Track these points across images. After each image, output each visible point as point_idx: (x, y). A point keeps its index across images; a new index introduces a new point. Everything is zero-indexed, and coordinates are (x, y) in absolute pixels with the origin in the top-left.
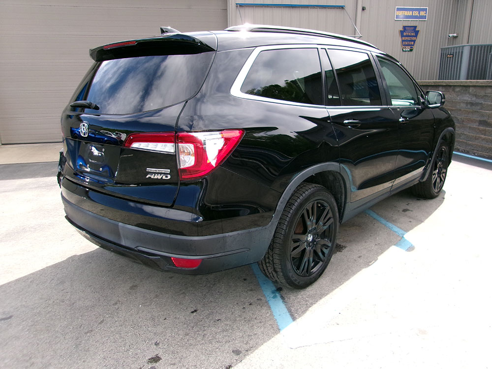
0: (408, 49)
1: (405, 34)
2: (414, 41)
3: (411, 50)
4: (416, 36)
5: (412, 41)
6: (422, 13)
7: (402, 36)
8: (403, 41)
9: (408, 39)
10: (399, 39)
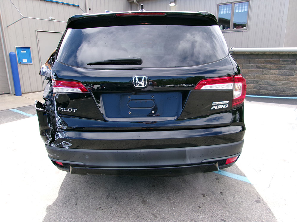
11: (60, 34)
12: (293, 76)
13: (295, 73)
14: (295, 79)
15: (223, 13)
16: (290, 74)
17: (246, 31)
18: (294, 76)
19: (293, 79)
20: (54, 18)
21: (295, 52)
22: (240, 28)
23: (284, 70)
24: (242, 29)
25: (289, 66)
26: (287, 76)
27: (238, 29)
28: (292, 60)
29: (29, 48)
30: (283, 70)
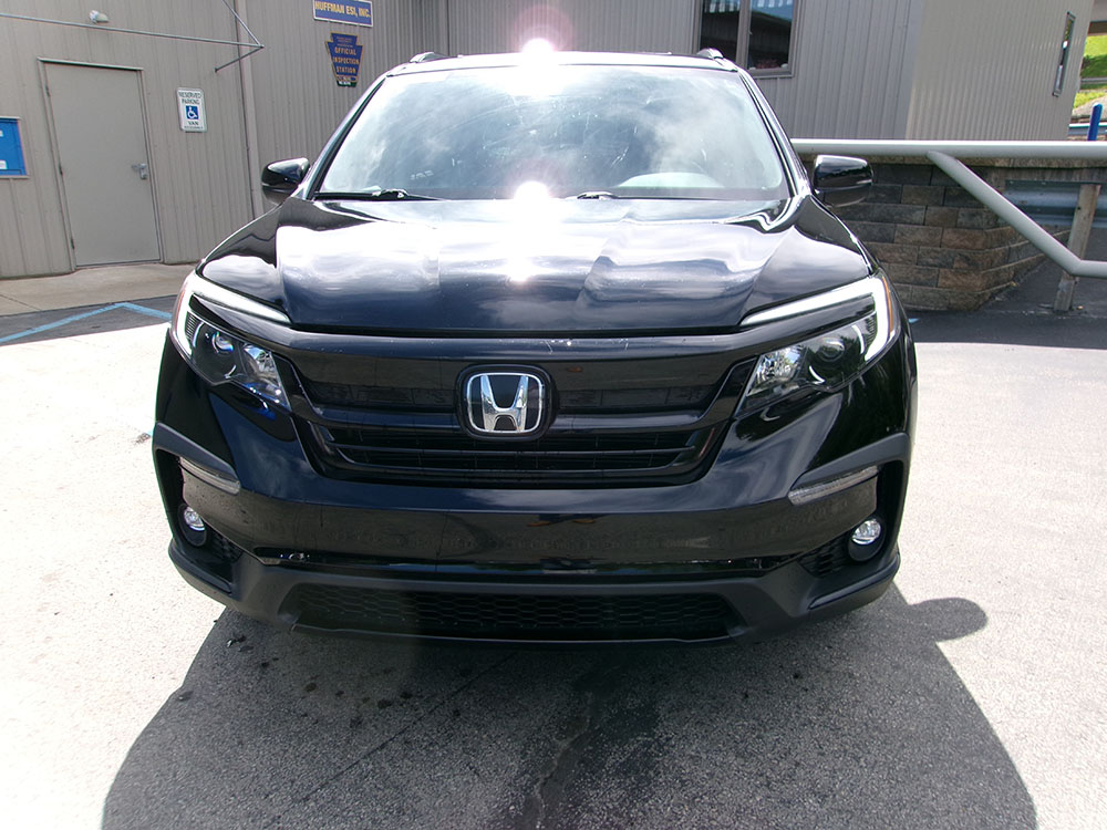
0: (347, 81)
1: (337, 50)
2: (357, 67)
3: (353, 85)
4: (358, 57)
5: (352, 66)
6: (363, 12)
7: (333, 54)
8: (335, 65)
9: (346, 61)
10: (328, 62)
11: (134, 73)
12: (890, 245)
13: (897, 234)
14: (897, 255)
15: (717, 8)
16: (880, 235)
17: (788, 76)
18: (893, 242)
19: (889, 254)
20: (103, 17)
21: (898, 156)
22: (770, 67)
23: (865, 219)
24: (777, 69)
25: (879, 207)
26: (872, 241)
27: (764, 70)
28: (888, 185)
29: (13, 122)
30: (862, 220)
